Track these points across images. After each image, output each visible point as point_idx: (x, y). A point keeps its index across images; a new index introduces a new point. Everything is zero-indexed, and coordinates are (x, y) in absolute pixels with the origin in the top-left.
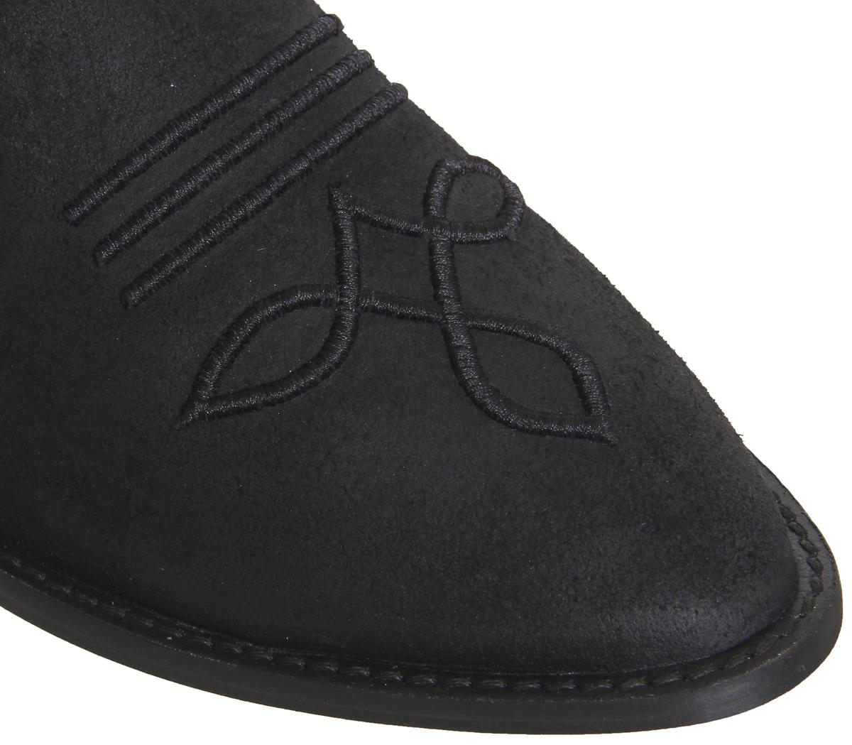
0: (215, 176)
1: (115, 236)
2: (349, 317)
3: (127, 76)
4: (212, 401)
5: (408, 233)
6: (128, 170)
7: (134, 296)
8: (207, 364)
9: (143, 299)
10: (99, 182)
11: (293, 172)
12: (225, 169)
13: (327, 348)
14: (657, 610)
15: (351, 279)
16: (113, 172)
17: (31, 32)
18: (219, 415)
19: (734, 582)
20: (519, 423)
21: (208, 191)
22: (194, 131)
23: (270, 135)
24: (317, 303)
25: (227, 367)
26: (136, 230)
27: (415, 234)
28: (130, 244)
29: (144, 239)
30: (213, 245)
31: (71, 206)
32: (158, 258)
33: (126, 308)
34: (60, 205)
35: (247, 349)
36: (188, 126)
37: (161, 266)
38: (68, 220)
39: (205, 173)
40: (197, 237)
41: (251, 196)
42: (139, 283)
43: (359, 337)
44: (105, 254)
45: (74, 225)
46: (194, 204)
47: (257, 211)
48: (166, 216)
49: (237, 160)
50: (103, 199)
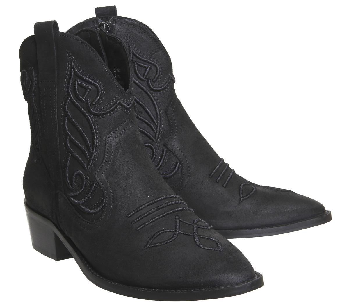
0: (155, 211)
1: (136, 219)
2: (177, 234)
3: (140, 194)
5: (189, 224)
6: (139, 209)
7: (138, 229)
8: (150, 239)
9: (140, 229)
10: (134, 211)
11: (169, 212)
12: (157, 210)
13: (173, 237)
14: (227, 275)
15: (178, 228)
16: (137, 209)
17: (124, 185)
18: (151, 247)
19: (242, 271)
20: (205, 248)
21: (153, 213)
23: (166, 206)
24: (171, 231)
25: (153, 240)
26: (140, 218)
27: (191, 225)
28: (138, 221)
29: (141, 220)
30: (153, 221)
31: (128, 214)
32: (143, 223)
33: (136, 231)
34: (126, 214)
35: (158, 237)
36: (151, 203)
37: (143, 224)
38: (127, 217)
39: (153, 210)
40: (150, 220)
41: (161, 215)
42: (139, 227)
43: (178, 236)
44: (133, 222)
45: (129, 217)
46: (150, 215)
47: (162, 217)
48: (145, 217)
49: (159, 209)
50: (134, 214)
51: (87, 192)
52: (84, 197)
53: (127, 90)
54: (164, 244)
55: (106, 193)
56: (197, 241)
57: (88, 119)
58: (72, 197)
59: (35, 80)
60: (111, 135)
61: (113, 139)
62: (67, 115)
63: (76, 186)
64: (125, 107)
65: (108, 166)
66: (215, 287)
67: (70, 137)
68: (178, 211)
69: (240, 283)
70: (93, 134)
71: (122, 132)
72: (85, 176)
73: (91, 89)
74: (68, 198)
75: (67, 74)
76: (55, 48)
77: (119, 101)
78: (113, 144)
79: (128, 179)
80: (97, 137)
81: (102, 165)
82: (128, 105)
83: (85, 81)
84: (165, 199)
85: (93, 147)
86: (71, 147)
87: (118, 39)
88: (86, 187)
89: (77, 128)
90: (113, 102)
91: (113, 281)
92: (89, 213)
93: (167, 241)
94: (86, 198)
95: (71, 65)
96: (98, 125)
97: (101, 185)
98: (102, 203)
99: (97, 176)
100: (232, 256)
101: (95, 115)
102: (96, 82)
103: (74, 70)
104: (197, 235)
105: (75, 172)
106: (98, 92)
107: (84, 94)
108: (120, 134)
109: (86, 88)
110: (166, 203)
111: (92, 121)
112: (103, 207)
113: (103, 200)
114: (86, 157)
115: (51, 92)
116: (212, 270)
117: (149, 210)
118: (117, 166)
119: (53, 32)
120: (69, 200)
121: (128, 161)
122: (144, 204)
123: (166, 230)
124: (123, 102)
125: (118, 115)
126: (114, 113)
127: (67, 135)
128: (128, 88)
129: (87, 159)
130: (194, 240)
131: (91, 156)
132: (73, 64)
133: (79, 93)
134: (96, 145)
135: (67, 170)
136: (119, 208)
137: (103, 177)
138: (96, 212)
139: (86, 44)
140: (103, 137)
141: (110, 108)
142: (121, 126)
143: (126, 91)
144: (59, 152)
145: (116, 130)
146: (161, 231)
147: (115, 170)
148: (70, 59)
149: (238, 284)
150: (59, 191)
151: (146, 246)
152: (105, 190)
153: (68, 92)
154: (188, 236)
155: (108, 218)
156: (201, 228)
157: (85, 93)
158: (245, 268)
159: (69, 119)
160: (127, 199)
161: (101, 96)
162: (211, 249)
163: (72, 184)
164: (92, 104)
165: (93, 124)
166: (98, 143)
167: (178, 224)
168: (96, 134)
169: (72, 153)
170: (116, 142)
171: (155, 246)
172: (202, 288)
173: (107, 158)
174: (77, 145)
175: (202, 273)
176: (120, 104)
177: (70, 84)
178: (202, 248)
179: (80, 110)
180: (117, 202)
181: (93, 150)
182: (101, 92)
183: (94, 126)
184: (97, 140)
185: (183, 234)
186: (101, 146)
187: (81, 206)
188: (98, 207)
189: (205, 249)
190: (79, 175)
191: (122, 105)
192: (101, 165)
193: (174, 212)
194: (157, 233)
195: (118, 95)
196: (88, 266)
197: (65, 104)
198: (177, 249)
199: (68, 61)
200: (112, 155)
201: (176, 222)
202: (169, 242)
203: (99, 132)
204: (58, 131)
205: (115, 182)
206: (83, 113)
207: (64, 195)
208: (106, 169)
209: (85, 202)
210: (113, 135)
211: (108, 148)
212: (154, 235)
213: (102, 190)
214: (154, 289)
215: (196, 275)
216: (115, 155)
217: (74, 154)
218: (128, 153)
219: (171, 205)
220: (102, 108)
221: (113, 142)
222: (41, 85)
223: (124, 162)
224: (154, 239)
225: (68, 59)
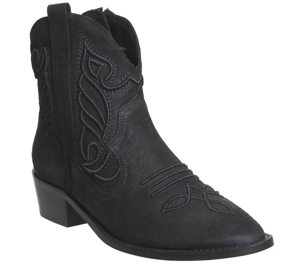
0: (167, 179)
1: (150, 186)
2: (189, 199)
3: (152, 163)
4: (165, 210)
5: (199, 190)
6: (153, 176)
7: (153, 195)
8: (165, 204)
10: (148, 178)
11: (180, 179)
12: (168, 177)
13: (186, 202)
14: (241, 235)
15: (189, 193)
16: (150, 177)
17: (137, 155)
18: (167, 211)
19: (254, 232)
21: (166, 181)
22: (163, 172)
23: (176, 174)
24: (184, 197)
26: (153, 185)
27: (200, 191)
28: (152, 187)
29: (154, 187)
30: (166, 188)
31: (143, 182)
32: (157, 189)
33: (151, 197)
34: (141, 182)
35: (172, 202)
36: (163, 171)
37: (157, 191)
38: (142, 184)
39: (165, 178)
40: (164, 187)
41: (173, 182)
42: (154, 193)
43: (191, 201)
44: (148, 189)
45: (143, 185)
46: (163, 182)
47: (174, 184)
48: (158, 184)
49: (170, 176)
50: (148, 181)
51: (102, 162)
52: (99, 167)
53: (137, 67)
54: (179, 209)
55: (120, 162)
56: (209, 205)
57: (101, 95)
58: (87, 167)
59: (48, 59)
60: (123, 108)
61: (125, 112)
62: (80, 90)
63: (90, 157)
64: (135, 82)
65: (121, 138)
66: (232, 247)
67: (84, 111)
68: (188, 178)
69: (253, 243)
70: (106, 108)
71: (133, 105)
72: (99, 147)
73: (103, 67)
74: (82, 168)
75: (80, 52)
76: (68, 28)
77: (129, 77)
78: (125, 117)
79: (140, 149)
80: (110, 110)
81: (116, 136)
82: (138, 81)
83: (97, 58)
84: (175, 167)
85: (106, 120)
86: (84, 120)
87: (125, 20)
88: (100, 157)
89: (91, 103)
90: (124, 78)
91: (130, 244)
92: (104, 182)
93: (181, 205)
94: (101, 168)
95: (84, 44)
96: (110, 99)
97: (116, 155)
98: (116, 172)
99: (111, 147)
100: (243, 218)
101: (107, 90)
102: (108, 59)
103: (86, 49)
104: (208, 200)
105: (89, 144)
106: (110, 69)
107: (97, 71)
108: (131, 108)
109: (99, 66)
110: (176, 171)
111: (105, 95)
112: (118, 175)
113: (118, 169)
114: (100, 129)
115: (64, 70)
116: (227, 231)
117: (161, 178)
118: (130, 137)
119: (66, 13)
120: (83, 170)
121: (139, 133)
122: (157, 172)
123: (179, 195)
124: (133, 78)
125: (129, 90)
126: (125, 88)
127: (81, 109)
128: (137, 65)
129: (101, 131)
130: (206, 204)
131: (105, 129)
132: (86, 44)
133: (92, 70)
134: (110, 118)
135: (81, 142)
136: (134, 176)
137: (117, 148)
138: (111, 180)
139: (98, 24)
140: (116, 111)
141: (122, 83)
142: (132, 100)
143: (135, 67)
144: (73, 126)
145: (128, 104)
146: (175, 196)
147: (128, 141)
148: (82, 39)
149: (252, 244)
150: (72, 162)
151: (162, 210)
152: (119, 160)
153: (81, 69)
154: (200, 201)
155: (123, 185)
156: (210, 193)
157: (98, 69)
158: (257, 229)
159: (83, 94)
160: (140, 168)
161: (113, 72)
162: (224, 212)
163: (86, 155)
164: (104, 80)
165: (106, 99)
166: (112, 117)
167: (189, 190)
168: (109, 107)
169: (86, 126)
170: (128, 115)
171: (170, 211)
172: (218, 248)
173: (120, 130)
174: (91, 119)
175: (217, 234)
176: (131, 79)
177: (83, 62)
178: (215, 211)
179: (94, 86)
180: (131, 171)
181: (106, 123)
182: (113, 69)
183: (107, 100)
184: (110, 113)
185: (195, 199)
186: (114, 119)
187: (96, 175)
188: (112, 176)
189: (218, 212)
190: (94, 146)
191: (132, 81)
192: (114, 136)
193: (185, 179)
194: (171, 198)
195: (129, 72)
196: (103, 230)
197: (78, 81)
198: (192, 213)
199: (81, 41)
200: (125, 127)
201: (187, 188)
202: (183, 207)
203: (111, 106)
204: (72, 106)
205: (129, 152)
206: (96, 89)
207: (78, 165)
208: (120, 141)
209: (100, 171)
210: (125, 108)
211: (121, 121)
212: (169, 200)
213: (116, 159)
214: (172, 250)
215: (212, 236)
216: (127, 127)
217: (88, 127)
218: (139, 125)
219: (180, 172)
220: (114, 84)
221: (125, 116)
222: (54, 63)
223: (136, 133)
224: (169, 204)
225: (81, 38)
